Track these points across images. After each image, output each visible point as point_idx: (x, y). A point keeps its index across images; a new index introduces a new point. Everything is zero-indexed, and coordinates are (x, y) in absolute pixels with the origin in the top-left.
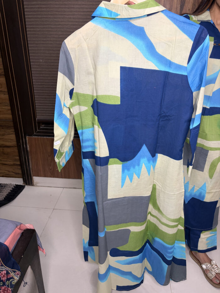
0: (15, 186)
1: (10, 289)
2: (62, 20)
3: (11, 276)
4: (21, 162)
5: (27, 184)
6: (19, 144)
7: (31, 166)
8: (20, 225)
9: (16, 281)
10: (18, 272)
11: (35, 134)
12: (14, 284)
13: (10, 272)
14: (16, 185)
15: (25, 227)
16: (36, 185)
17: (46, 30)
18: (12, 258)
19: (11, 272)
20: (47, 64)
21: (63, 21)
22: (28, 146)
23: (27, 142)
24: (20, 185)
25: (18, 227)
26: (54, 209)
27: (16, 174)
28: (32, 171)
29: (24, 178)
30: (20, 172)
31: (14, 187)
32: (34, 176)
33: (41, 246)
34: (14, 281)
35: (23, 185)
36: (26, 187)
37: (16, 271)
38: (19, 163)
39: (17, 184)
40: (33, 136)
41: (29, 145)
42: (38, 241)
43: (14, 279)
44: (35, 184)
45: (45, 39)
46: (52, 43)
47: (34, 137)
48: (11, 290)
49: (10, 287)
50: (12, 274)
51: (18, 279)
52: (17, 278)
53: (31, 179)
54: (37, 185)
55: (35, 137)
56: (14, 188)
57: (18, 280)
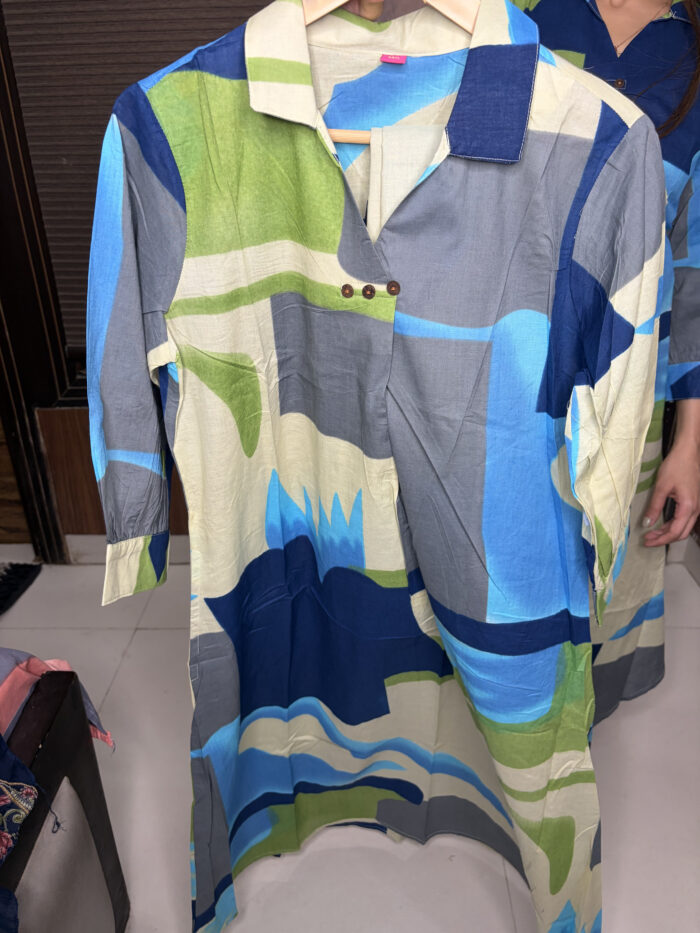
0: (9, 568)
1: (9, 836)
2: (121, 29)
3: (9, 801)
4: (21, 492)
5: (46, 562)
6: (13, 434)
7: (55, 503)
8: (29, 660)
9: (23, 814)
10: (28, 788)
11: (60, 398)
12: (19, 822)
13: (5, 790)
14: (11, 565)
15: (43, 667)
16: (75, 560)
17: (73, 62)
18: (8, 753)
19: (8, 789)
20: (82, 172)
21: (123, 32)
22: (42, 440)
23: (39, 426)
24: (25, 566)
25: (21, 666)
26: (137, 629)
27: (11, 530)
28: (61, 519)
29: (37, 540)
30: (22, 523)
31: (6, 570)
32: (68, 533)
33: (99, 723)
34: (19, 813)
35: (35, 564)
36: (46, 568)
37: (22, 787)
38: (16, 496)
39: (15, 562)
40: (56, 406)
41: (44, 437)
42: (86, 707)
43: (17, 807)
44: (72, 559)
45: (71, 93)
46: (95, 102)
47: (58, 408)
48: (12, 838)
49: (6, 830)
50: (11, 796)
51: (30, 807)
52: (25, 806)
53: (60, 544)
54: (80, 561)
55: (63, 408)
56: (5, 573)
57: (31, 812)
